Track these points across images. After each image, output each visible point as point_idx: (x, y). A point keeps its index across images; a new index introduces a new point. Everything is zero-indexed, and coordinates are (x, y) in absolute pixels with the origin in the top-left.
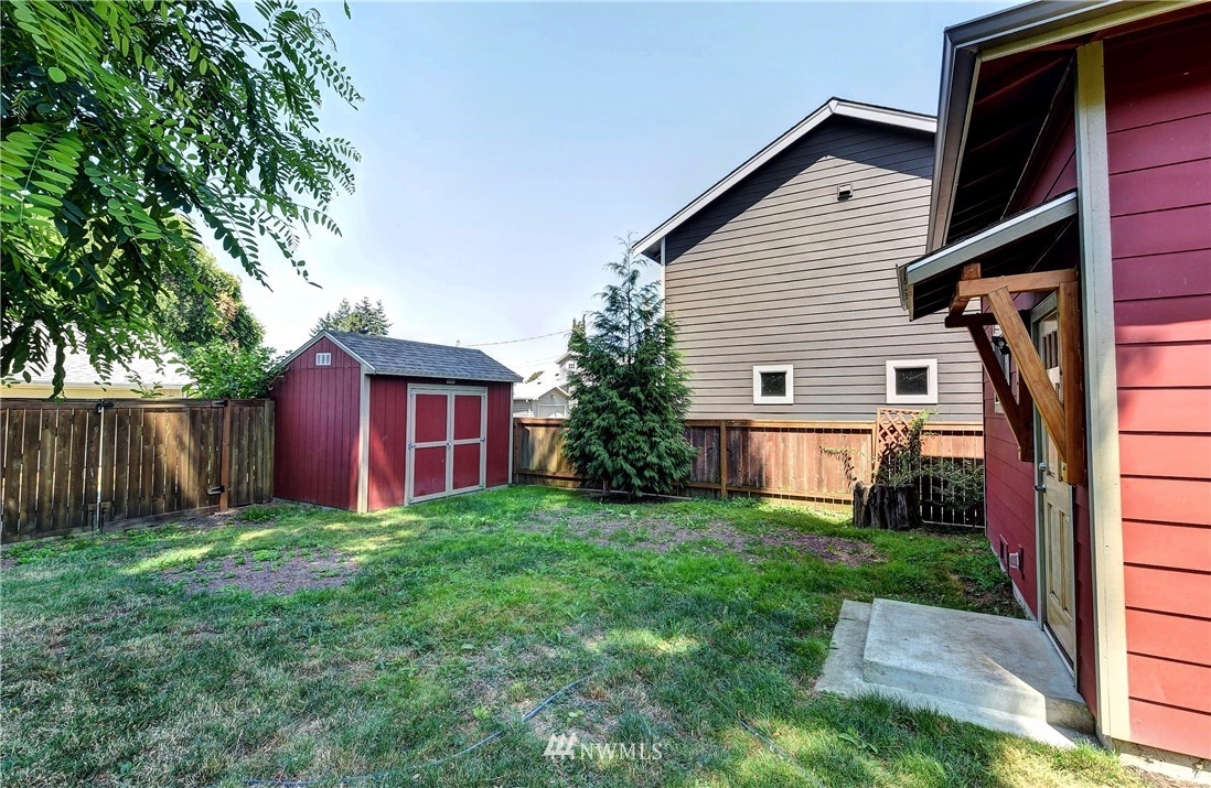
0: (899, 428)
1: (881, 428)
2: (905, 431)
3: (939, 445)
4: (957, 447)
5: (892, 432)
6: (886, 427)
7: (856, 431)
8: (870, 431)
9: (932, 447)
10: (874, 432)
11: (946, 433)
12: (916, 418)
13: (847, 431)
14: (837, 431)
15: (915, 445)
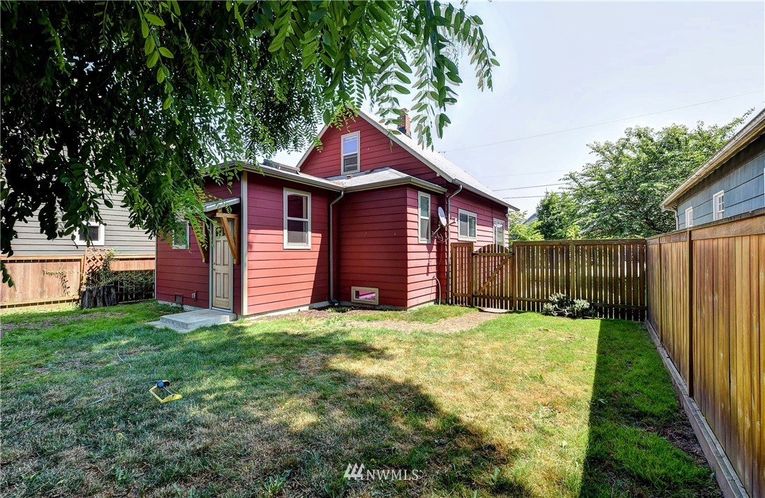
0: (98, 258)
1: (87, 259)
2: (101, 259)
3: (118, 266)
4: (126, 265)
5: (94, 260)
6: (90, 258)
7: (71, 260)
8: (80, 260)
9: (115, 266)
10: (82, 260)
11: (121, 260)
12: (108, 253)
13: (64, 261)
14: (56, 261)
15: (106, 267)
